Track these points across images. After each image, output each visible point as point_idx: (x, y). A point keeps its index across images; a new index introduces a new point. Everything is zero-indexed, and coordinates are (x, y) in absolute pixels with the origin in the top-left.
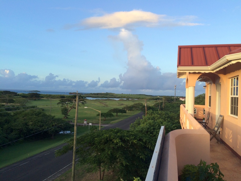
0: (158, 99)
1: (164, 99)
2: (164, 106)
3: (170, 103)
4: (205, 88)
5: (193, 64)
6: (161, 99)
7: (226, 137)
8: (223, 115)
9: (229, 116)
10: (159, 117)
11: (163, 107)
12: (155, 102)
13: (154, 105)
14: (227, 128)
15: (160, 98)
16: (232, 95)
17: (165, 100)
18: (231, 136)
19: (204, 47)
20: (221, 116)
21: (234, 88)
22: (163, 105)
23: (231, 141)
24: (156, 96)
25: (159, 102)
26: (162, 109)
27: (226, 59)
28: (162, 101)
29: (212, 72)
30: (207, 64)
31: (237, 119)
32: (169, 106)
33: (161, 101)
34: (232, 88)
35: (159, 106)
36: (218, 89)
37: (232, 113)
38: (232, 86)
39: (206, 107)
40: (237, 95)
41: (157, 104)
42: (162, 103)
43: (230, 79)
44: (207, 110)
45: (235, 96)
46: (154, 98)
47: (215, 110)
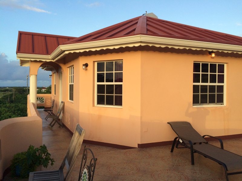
0: (7, 90)
1: (14, 90)
2: (15, 98)
3: (21, 94)
4: (50, 77)
5: (33, 52)
6: (11, 91)
7: (66, 121)
8: (64, 101)
9: (68, 102)
10: (7, 110)
11: (13, 99)
12: (4, 94)
13: (2, 98)
14: (66, 113)
15: (10, 89)
16: (70, 83)
17: (15, 92)
18: (69, 120)
19: (46, 36)
20: (62, 102)
21: (72, 76)
22: (13, 97)
23: (69, 123)
24: (4, 87)
25: (7, 94)
26: (12, 102)
27: (60, 49)
28: (12, 93)
29: (53, 61)
30: (48, 53)
31: (73, 103)
32: (21, 97)
33: (10, 93)
34: (70, 76)
35: (9, 99)
36: (60, 78)
37: (70, 99)
38: (70, 75)
39: (52, 95)
40: (73, 82)
41: (6, 96)
42: (11, 95)
43: (69, 69)
44: (53, 98)
45: (72, 84)
46: (2, 90)
47: (58, 97)
